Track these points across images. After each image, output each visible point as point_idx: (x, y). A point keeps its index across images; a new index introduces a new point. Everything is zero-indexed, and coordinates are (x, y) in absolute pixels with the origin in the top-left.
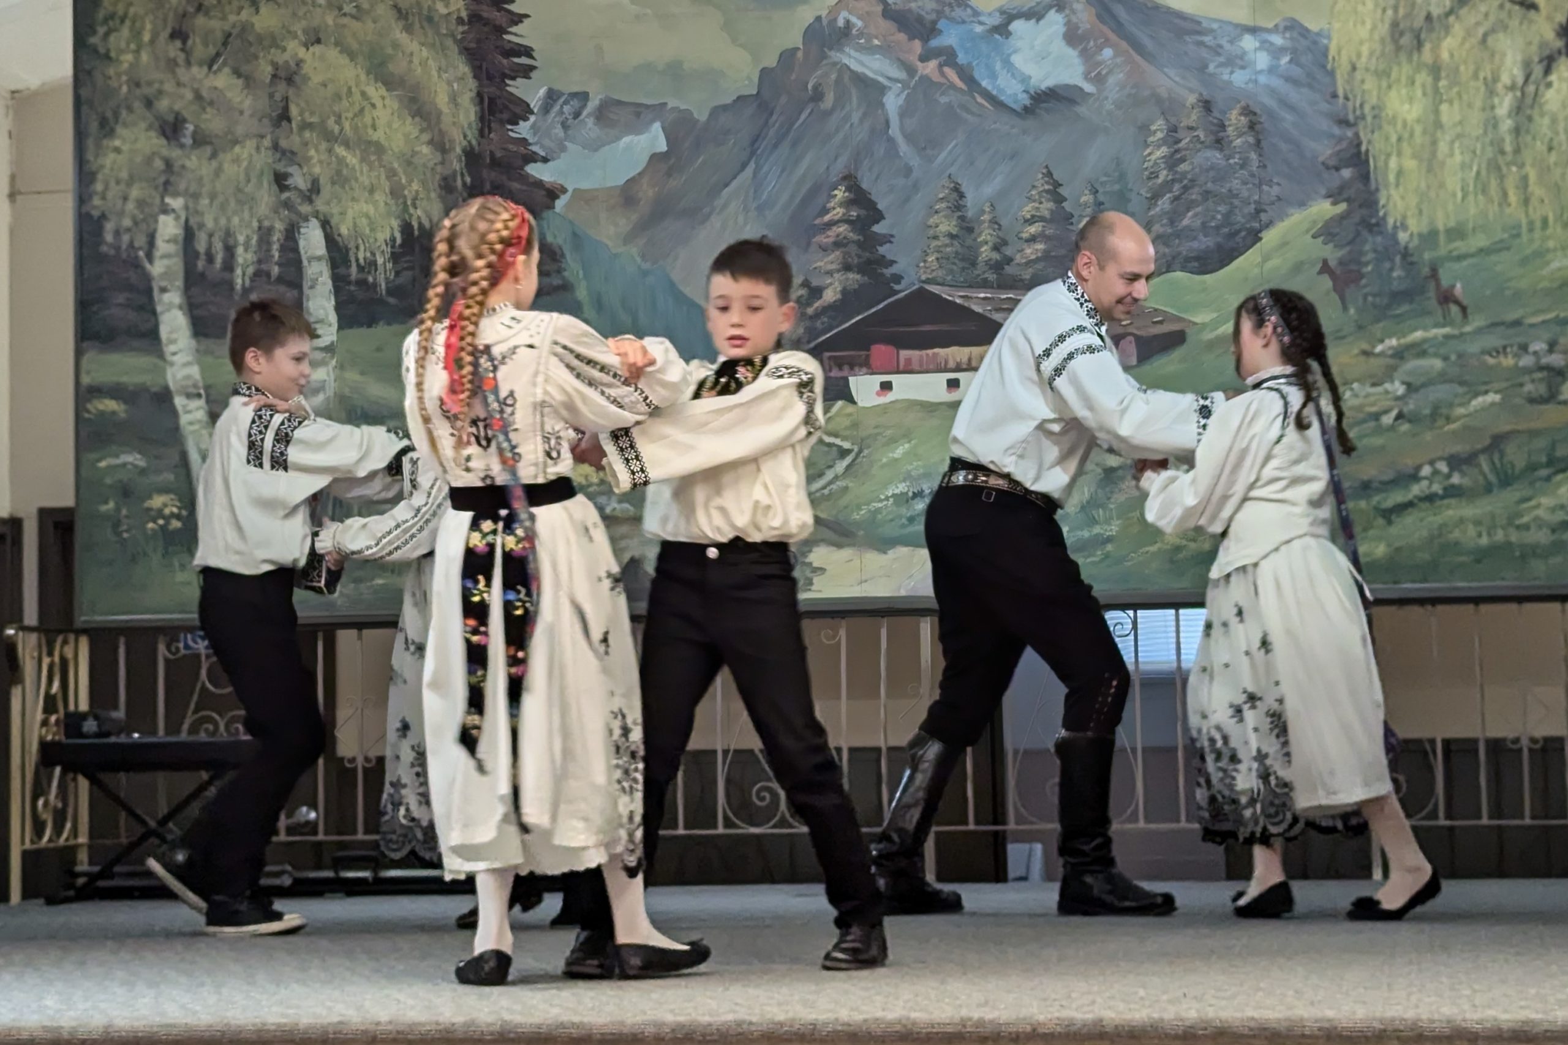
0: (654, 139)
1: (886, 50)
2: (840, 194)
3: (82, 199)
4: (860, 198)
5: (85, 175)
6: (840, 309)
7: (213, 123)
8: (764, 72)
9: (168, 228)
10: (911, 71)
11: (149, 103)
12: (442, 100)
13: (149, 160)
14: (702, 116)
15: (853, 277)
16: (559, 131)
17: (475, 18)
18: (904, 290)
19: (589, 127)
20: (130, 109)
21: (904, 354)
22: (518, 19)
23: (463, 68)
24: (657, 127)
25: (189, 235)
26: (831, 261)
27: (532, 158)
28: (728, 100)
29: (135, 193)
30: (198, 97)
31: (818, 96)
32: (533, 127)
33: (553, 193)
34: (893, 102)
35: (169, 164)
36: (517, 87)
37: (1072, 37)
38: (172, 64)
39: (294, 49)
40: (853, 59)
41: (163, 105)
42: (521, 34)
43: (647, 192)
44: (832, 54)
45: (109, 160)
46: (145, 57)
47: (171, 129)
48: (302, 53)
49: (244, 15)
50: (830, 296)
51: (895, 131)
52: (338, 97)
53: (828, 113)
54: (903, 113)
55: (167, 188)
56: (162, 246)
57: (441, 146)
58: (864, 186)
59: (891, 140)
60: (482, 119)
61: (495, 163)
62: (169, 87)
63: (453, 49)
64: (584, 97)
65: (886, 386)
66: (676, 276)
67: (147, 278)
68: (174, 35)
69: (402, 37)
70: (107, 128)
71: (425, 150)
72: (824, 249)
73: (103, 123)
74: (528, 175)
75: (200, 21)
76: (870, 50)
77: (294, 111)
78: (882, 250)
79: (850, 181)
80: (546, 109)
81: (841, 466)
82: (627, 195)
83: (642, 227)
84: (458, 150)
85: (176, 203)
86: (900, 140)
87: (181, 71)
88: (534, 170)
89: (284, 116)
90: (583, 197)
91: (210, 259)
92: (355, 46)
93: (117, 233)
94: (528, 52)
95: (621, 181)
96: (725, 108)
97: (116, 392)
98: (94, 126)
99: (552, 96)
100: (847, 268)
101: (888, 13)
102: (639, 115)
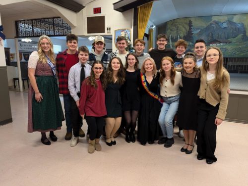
2: (211, 34)
12: (187, 28)
14: (203, 29)
19: (196, 30)
21: (214, 43)
26: (210, 37)
30: (173, 28)
31: (210, 27)
33: (193, 34)
34: (215, 28)
37: (227, 24)
38: (171, 26)
39: (178, 25)
40: (213, 25)
47: (171, 30)
52: (181, 28)
56: (170, 37)
57: (187, 31)
61: (190, 32)
63: (188, 25)
65: (212, 45)
69: (185, 25)
77: (178, 29)
78: (213, 37)
80: (193, 29)
85: (171, 34)
91: (173, 37)
92: (182, 25)
94: (192, 25)
95: (197, 33)
101: (215, 23)
102: (199, 29)
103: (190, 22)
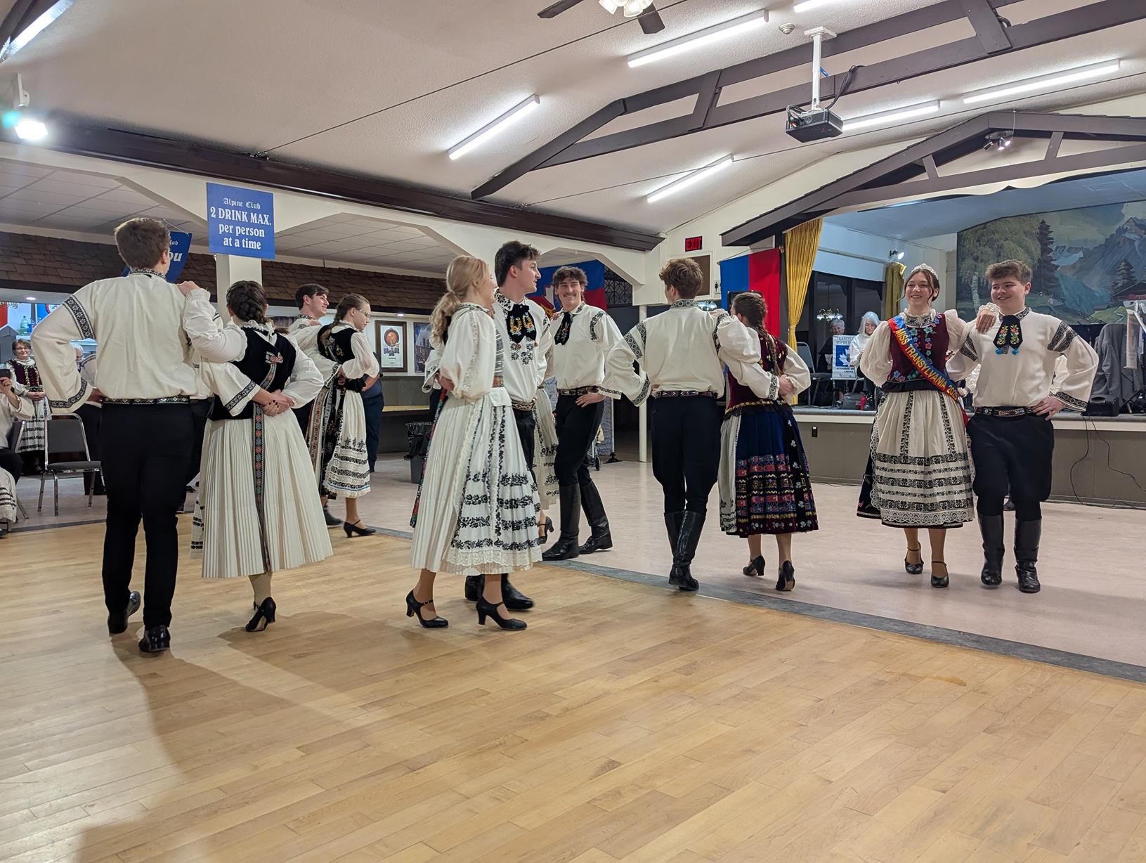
0: (1081, 254)
1: (1135, 233)
2: (1123, 263)
3: (957, 274)
4: (1127, 264)
5: (958, 269)
6: (1122, 287)
7: (985, 257)
8: (1107, 240)
9: (975, 278)
10: (1141, 237)
11: (972, 254)
12: (1033, 249)
13: (971, 265)
14: (1091, 249)
15: (1126, 280)
16: (1059, 254)
17: (1041, 233)
18: (1137, 283)
19: (1066, 253)
20: (968, 256)
21: (1137, 296)
22: (1051, 232)
23: (1038, 243)
24: (1081, 252)
25: (979, 279)
26: (1121, 277)
27: (1053, 260)
28: (1098, 245)
29: (968, 271)
30: (982, 253)
31: (1119, 243)
32: (1053, 254)
33: (1057, 267)
34: (1136, 244)
35: (975, 266)
36: (1050, 246)
38: (977, 247)
39: (1002, 242)
40: (1127, 235)
41: (975, 255)
42: (1051, 235)
43: (1078, 265)
44: (1123, 235)
45: (964, 265)
46: (971, 245)
47: (976, 259)
48: (1004, 242)
49: (992, 236)
50: (1120, 285)
51: (1137, 250)
52: (1011, 251)
53: (1120, 247)
54: (1139, 246)
55: (975, 270)
56: (973, 282)
57: (1033, 259)
58: (1129, 261)
59: (1136, 252)
60: (1042, 253)
61: (1044, 262)
62: (976, 251)
63: (1036, 240)
64: (1065, 247)
65: (1132, 303)
66: (1084, 282)
67: (971, 288)
68: (978, 241)
69: (1025, 238)
70: (963, 260)
71: (1029, 260)
72: (1119, 275)
73: (963, 258)
74: (1050, 264)
75: (983, 238)
76: (1132, 233)
77: (1001, 254)
78: (1133, 275)
79: (1125, 260)
80: (1056, 250)
81: (1121, 320)
82: (1074, 266)
83: (1077, 272)
84: (1037, 258)
85: (977, 273)
86: (1138, 252)
87: (979, 248)
88: (1052, 262)
89: (1000, 255)
90: (1063, 267)
91: (983, 283)
92: (1014, 240)
93: (965, 279)
94: (1052, 239)
95: (1072, 264)
96: (1097, 247)
97: (963, 309)
98: (960, 259)
99: (1057, 247)
100: (1124, 279)
101: (1136, 225)
102: (1077, 250)
103: (1044, 228)
